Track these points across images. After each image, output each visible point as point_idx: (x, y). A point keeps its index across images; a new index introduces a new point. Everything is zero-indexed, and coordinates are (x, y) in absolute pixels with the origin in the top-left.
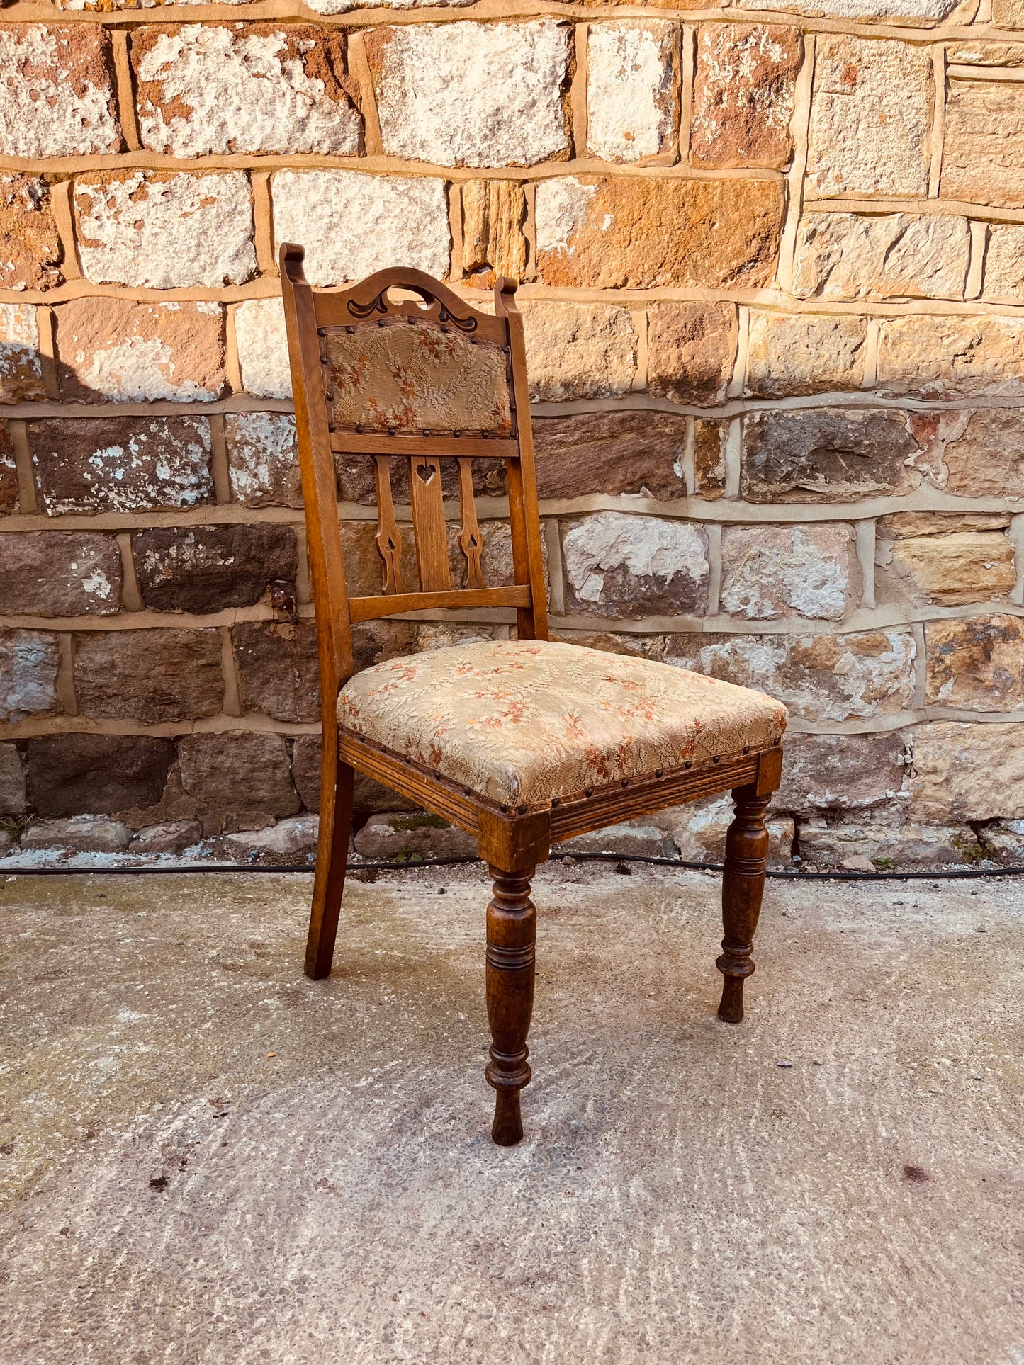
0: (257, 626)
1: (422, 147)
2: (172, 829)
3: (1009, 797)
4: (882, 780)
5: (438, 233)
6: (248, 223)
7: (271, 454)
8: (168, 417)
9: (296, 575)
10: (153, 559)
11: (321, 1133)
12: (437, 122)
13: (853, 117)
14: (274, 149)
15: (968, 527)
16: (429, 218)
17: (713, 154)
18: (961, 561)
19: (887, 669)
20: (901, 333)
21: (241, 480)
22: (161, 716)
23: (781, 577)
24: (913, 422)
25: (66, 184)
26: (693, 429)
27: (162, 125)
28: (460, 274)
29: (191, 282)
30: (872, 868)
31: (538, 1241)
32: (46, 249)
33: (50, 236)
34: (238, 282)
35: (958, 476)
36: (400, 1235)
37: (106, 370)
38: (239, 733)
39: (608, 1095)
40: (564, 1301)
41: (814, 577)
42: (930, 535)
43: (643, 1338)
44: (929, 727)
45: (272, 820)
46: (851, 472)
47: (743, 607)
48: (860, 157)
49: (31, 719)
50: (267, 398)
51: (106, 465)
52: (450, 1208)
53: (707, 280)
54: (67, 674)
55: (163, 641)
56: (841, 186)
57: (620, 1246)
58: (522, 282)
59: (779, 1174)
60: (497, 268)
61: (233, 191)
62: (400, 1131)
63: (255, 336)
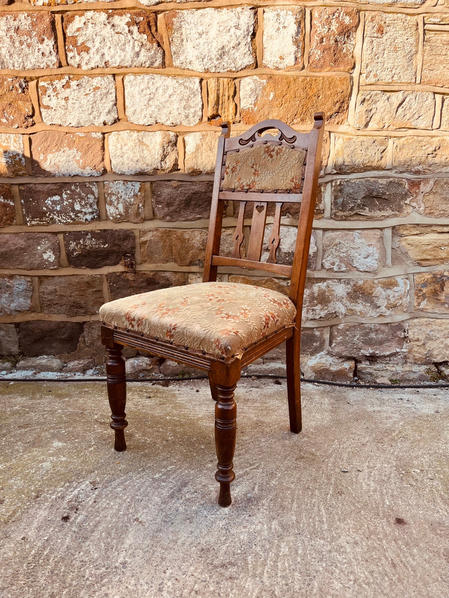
0: (118, 274)
1: (190, 63)
2: (81, 362)
4: (394, 344)
5: (197, 101)
6: (114, 98)
7: (124, 199)
8: (79, 183)
9: (135, 252)
10: (73, 245)
11: (137, 497)
12: (197, 53)
13: (382, 48)
14: (125, 65)
15: (433, 231)
16: (193, 95)
17: (319, 65)
18: (431, 246)
19: (396, 294)
20: (404, 144)
21: (111, 210)
22: (76, 313)
23: (349, 253)
24: (409, 184)
25: (35, 81)
27: (77, 55)
28: (207, 119)
29: (89, 124)
30: (390, 383)
31: (229, 548)
32: (27, 110)
33: (28, 104)
34: (110, 123)
35: (429, 208)
36: (169, 544)
39: (265, 483)
40: (239, 575)
41: (364, 254)
42: (417, 235)
43: (273, 592)
44: (416, 321)
45: (125, 359)
46: (381, 207)
47: (332, 267)
48: (385, 66)
49: (20, 314)
50: (122, 174)
51: (53, 204)
52: (192, 532)
54: (37, 295)
55: (77, 280)
56: (377, 79)
57: (266, 551)
58: (234, 123)
59: (339, 520)
60: (223, 116)
61: (107, 84)
62: (172, 497)
63: (117, 147)
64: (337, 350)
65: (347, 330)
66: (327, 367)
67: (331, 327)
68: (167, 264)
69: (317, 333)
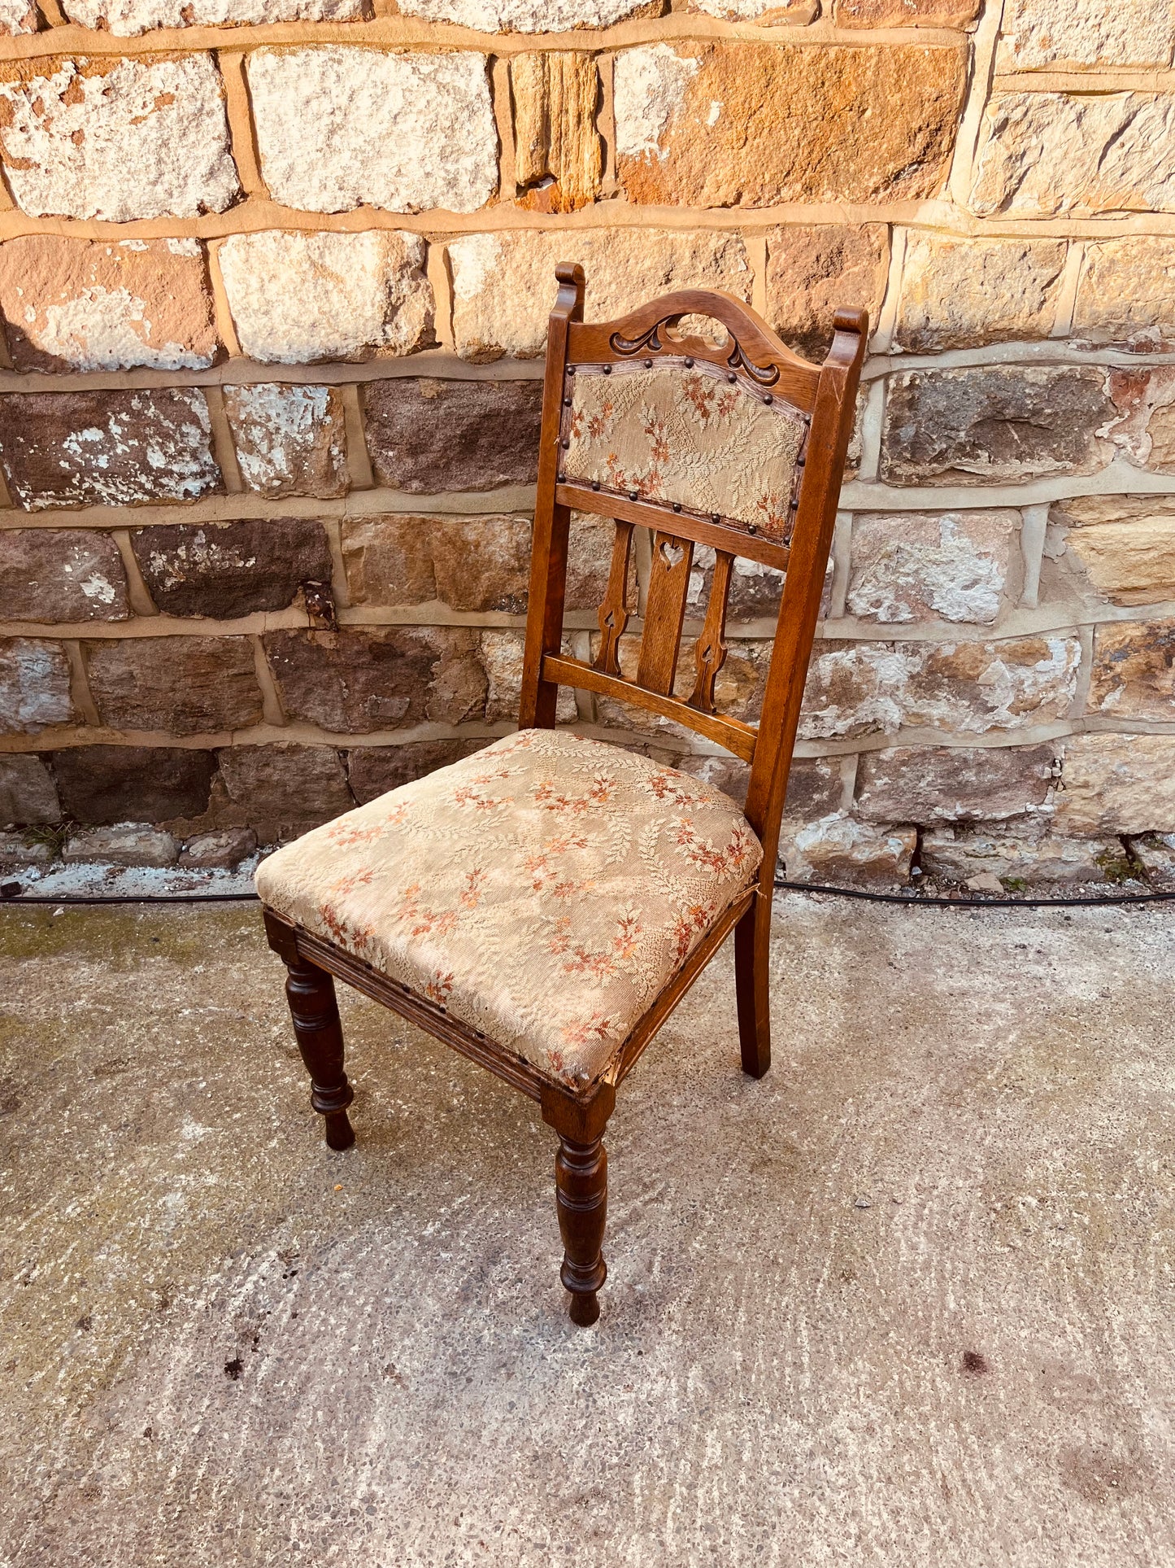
0: (292, 634)
1: (453, 2)
2: (223, 841)
3: (1170, 810)
4: (1023, 794)
5: (480, 134)
6: (222, 128)
7: (287, 436)
8: (152, 390)
9: (331, 577)
10: (159, 561)
11: (388, 1300)
14: (245, 18)
15: (1166, 511)
16: (466, 113)
17: (868, 5)
18: (1153, 554)
19: (1042, 679)
20: (1112, 262)
21: (252, 466)
22: (194, 728)
23: (922, 576)
24: (1114, 382)
28: (513, 190)
29: (157, 212)
30: (1000, 888)
31: (594, 1451)
34: (217, 209)
35: (1164, 450)
36: (462, 1441)
37: (65, 331)
38: (284, 745)
39: (676, 1249)
41: (964, 577)
42: (1118, 520)
44: (1086, 739)
46: (1024, 447)
47: (873, 610)
49: (49, 731)
50: (274, 363)
51: (85, 451)
53: (852, 193)
54: (82, 685)
55: (185, 650)
56: (1049, 53)
57: (673, 1456)
58: (597, 200)
59: (839, 1360)
60: (563, 180)
61: (197, 83)
62: (466, 1299)
63: (248, 286)
64: (872, 808)
65: (904, 763)
66: (846, 853)
67: (862, 755)
68: (424, 607)
69: (825, 770)
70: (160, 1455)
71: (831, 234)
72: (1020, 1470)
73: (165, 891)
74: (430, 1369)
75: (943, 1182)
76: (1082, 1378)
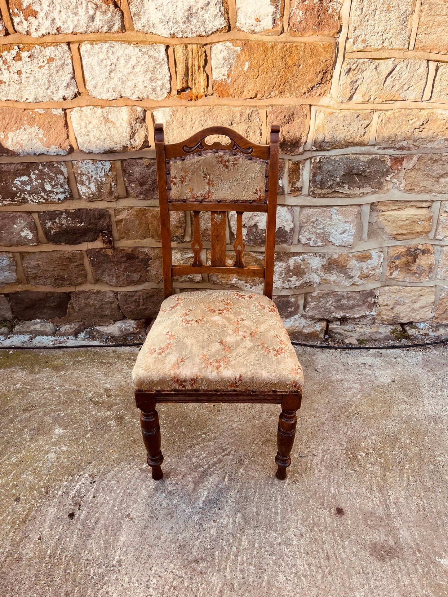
0: (97, 250)
1: (153, 26)
2: (72, 326)
3: (418, 314)
4: (364, 308)
5: (164, 73)
6: (71, 70)
7: (95, 179)
8: (46, 162)
9: (112, 229)
10: (49, 224)
12: (160, 15)
13: (373, 8)
14: (79, 31)
15: (412, 207)
16: (159, 66)
17: (301, 28)
19: (370, 266)
20: (389, 118)
21: (83, 190)
22: (62, 284)
23: (325, 229)
24: (391, 161)
26: (288, 166)
27: (24, 21)
28: (176, 92)
29: (48, 99)
30: (357, 342)
31: (201, 544)
34: (70, 98)
35: (410, 185)
36: (154, 541)
37: (15, 141)
38: (95, 291)
39: (234, 472)
40: (208, 570)
41: (340, 230)
42: (395, 210)
43: (233, 586)
44: (386, 288)
45: (112, 322)
46: (360, 183)
47: (308, 242)
48: (376, 29)
49: (8, 286)
50: (90, 153)
51: (22, 184)
52: (172, 528)
53: (296, 94)
55: (58, 256)
56: (365, 45)
57: (230, 545)
58: (206, 96)
59: (291, 511)
60: (194, 89)
61: (62, 54)
62: (157, 490)
63: (81, 126)
64: (310, 314)
65: (321, 297)
66: (300, 330)
67: (306, 294)
68: (145, 240)
69: (292, 300)
70: (44, 546)
71: (289, 109)
72: (355, 550)
73: (50, 344)
74: (143, 515)
75: (332, 448)
76: (379, 517)
